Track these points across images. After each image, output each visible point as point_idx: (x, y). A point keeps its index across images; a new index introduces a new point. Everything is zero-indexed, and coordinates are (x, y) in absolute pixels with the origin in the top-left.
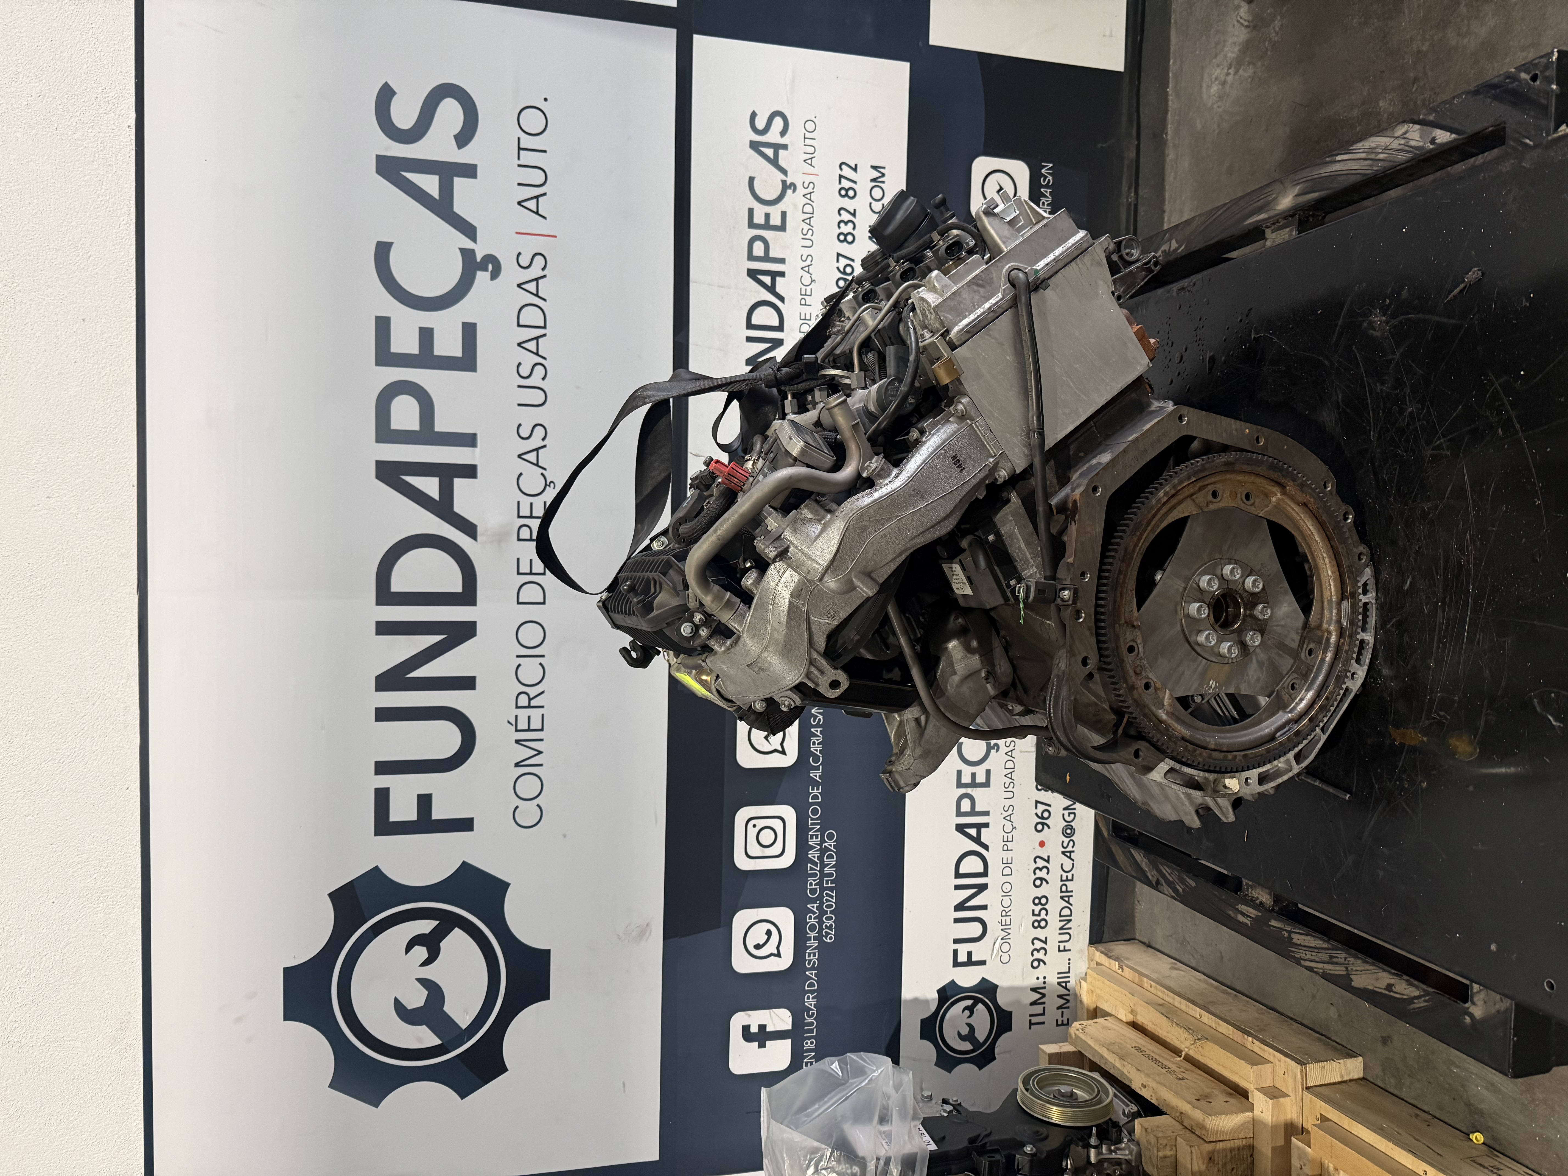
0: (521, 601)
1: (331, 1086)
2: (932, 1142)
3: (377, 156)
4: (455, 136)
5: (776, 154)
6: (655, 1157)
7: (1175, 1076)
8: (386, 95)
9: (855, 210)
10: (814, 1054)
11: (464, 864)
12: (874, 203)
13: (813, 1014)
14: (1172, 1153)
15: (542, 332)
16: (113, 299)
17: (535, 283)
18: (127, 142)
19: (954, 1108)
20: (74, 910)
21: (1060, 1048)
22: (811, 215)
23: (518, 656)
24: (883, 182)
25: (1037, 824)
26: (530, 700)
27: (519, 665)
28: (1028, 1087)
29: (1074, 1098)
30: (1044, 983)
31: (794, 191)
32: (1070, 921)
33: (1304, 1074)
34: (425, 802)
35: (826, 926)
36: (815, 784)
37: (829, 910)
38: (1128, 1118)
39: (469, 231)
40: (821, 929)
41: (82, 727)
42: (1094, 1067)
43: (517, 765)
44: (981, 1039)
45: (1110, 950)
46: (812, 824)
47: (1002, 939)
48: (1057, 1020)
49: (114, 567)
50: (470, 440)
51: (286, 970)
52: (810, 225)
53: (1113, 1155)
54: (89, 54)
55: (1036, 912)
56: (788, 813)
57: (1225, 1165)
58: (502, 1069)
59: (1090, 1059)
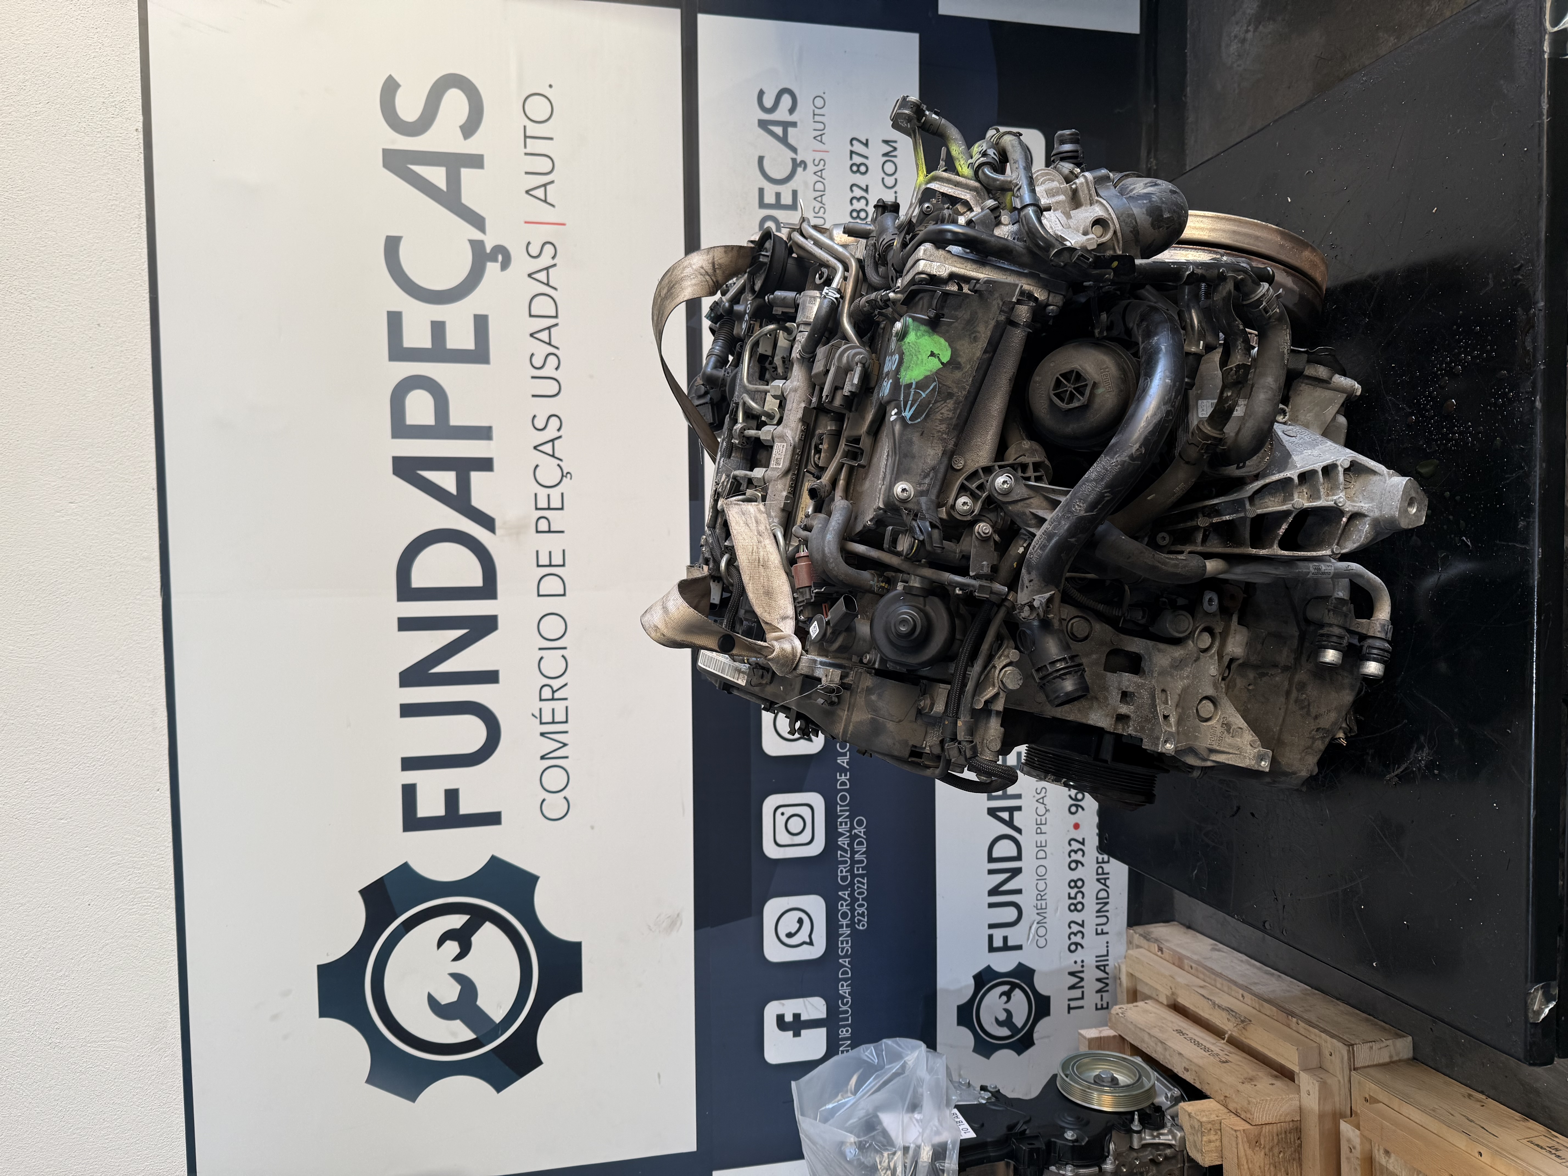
0: (541, 593)
1: (368, 1081)
2: (970, 1129)
3: (384, 150)
4: (461, 127)
5: (785, 132)
6: (694, 1148)
7: (1218, 1059)
8: (390, 88)
9: (867, 186)
10: (849, 1042)
11: (493, 859)
12: (887, 179)
13: (848, 1002)
14: (1217, 1137)
15: (552, 321)
16: (127, 303)
17: (545, 272)
18: (136, 145)
19: (993, 1095)
20: (109, 913)
21: (1100, 1032)
22: (822, 193)
23: (540, 649)
24: (895, 156)
25: (1071, 806)
26: (554, 692)
27: (542, 658)
28: (1068, 1073)
29: (1115, 1082)
30: (1083, 966)
31: (805, 168)
32: (1106, 903)
33: (1352, 1055)
34: (452, 797)
35: (858, 913)
36: (843, 770)
37: (860, 897)
38: (1171, 1102)
39: (478, 222)
40: (853, 917)
41: (111, 731)
42: (1136, 1051)
43: (543, 758)
44: (1019, 1025)
45: (1149, 933)
46: (841, 811)
47: (1038, 923)
48: (1096, 1004)
49: (137, 571)
50: (484, 433)
51: (320, 967)
52: (821, 202)
53: (1157, 1141)
54: (95, 59)
55: (1072, 895)
56: (817, 800)
57: (1271, 1149)
58: (538, 1062)
59: (1130, 1043)
